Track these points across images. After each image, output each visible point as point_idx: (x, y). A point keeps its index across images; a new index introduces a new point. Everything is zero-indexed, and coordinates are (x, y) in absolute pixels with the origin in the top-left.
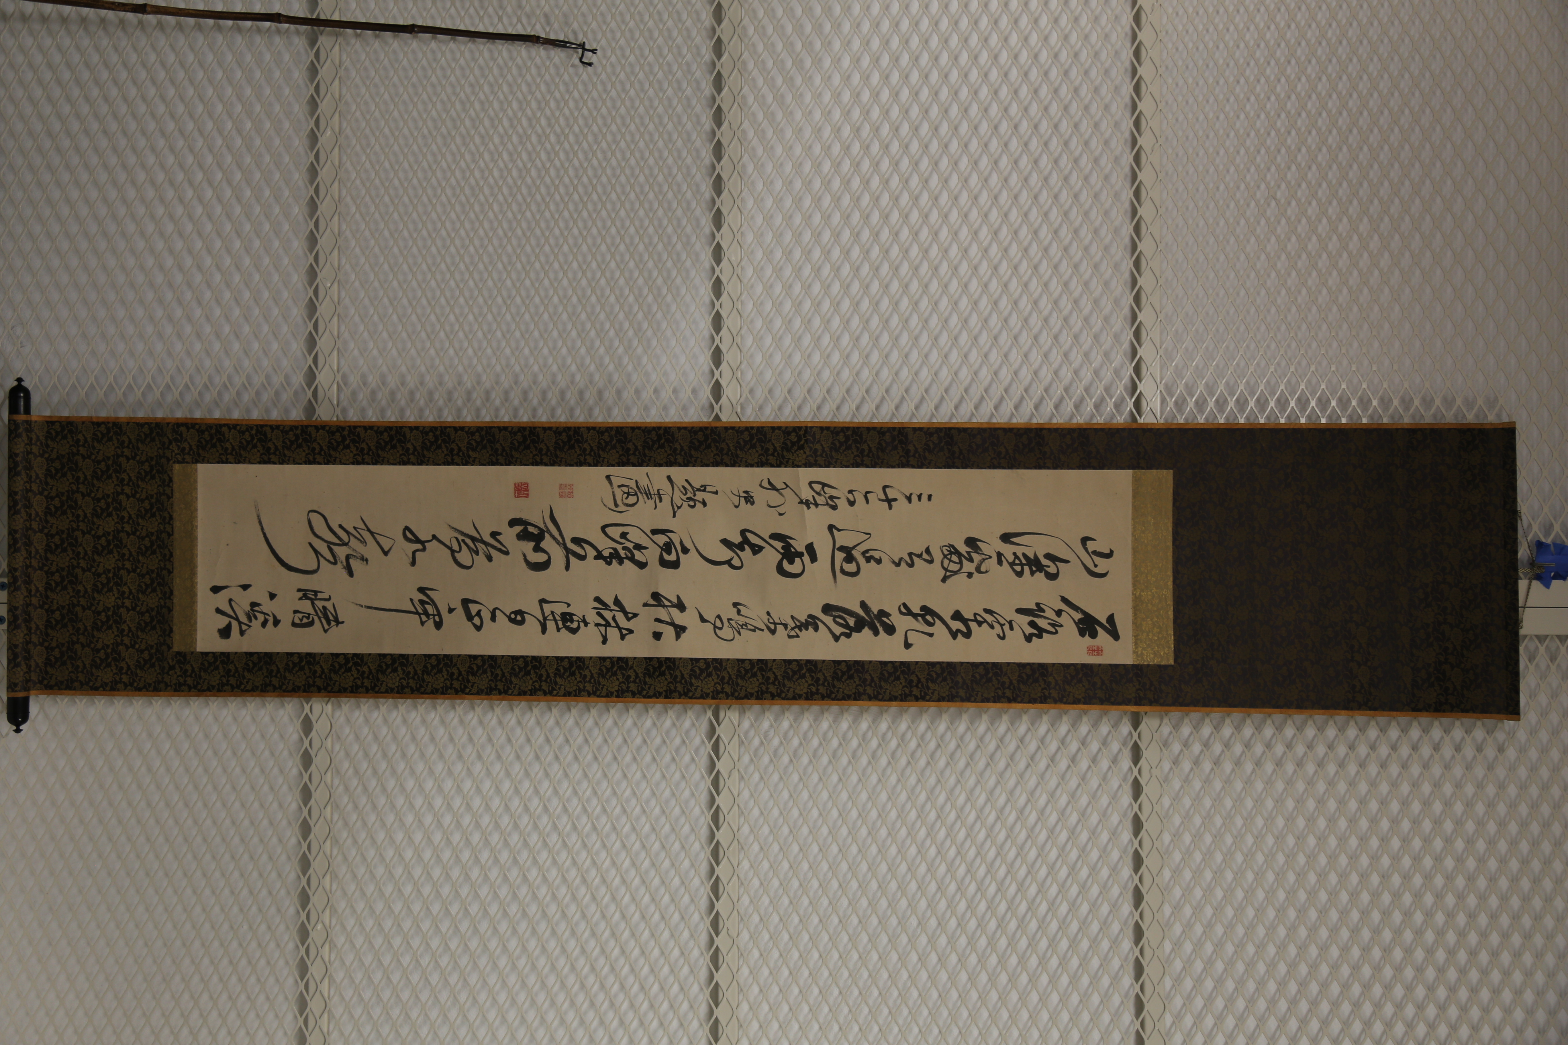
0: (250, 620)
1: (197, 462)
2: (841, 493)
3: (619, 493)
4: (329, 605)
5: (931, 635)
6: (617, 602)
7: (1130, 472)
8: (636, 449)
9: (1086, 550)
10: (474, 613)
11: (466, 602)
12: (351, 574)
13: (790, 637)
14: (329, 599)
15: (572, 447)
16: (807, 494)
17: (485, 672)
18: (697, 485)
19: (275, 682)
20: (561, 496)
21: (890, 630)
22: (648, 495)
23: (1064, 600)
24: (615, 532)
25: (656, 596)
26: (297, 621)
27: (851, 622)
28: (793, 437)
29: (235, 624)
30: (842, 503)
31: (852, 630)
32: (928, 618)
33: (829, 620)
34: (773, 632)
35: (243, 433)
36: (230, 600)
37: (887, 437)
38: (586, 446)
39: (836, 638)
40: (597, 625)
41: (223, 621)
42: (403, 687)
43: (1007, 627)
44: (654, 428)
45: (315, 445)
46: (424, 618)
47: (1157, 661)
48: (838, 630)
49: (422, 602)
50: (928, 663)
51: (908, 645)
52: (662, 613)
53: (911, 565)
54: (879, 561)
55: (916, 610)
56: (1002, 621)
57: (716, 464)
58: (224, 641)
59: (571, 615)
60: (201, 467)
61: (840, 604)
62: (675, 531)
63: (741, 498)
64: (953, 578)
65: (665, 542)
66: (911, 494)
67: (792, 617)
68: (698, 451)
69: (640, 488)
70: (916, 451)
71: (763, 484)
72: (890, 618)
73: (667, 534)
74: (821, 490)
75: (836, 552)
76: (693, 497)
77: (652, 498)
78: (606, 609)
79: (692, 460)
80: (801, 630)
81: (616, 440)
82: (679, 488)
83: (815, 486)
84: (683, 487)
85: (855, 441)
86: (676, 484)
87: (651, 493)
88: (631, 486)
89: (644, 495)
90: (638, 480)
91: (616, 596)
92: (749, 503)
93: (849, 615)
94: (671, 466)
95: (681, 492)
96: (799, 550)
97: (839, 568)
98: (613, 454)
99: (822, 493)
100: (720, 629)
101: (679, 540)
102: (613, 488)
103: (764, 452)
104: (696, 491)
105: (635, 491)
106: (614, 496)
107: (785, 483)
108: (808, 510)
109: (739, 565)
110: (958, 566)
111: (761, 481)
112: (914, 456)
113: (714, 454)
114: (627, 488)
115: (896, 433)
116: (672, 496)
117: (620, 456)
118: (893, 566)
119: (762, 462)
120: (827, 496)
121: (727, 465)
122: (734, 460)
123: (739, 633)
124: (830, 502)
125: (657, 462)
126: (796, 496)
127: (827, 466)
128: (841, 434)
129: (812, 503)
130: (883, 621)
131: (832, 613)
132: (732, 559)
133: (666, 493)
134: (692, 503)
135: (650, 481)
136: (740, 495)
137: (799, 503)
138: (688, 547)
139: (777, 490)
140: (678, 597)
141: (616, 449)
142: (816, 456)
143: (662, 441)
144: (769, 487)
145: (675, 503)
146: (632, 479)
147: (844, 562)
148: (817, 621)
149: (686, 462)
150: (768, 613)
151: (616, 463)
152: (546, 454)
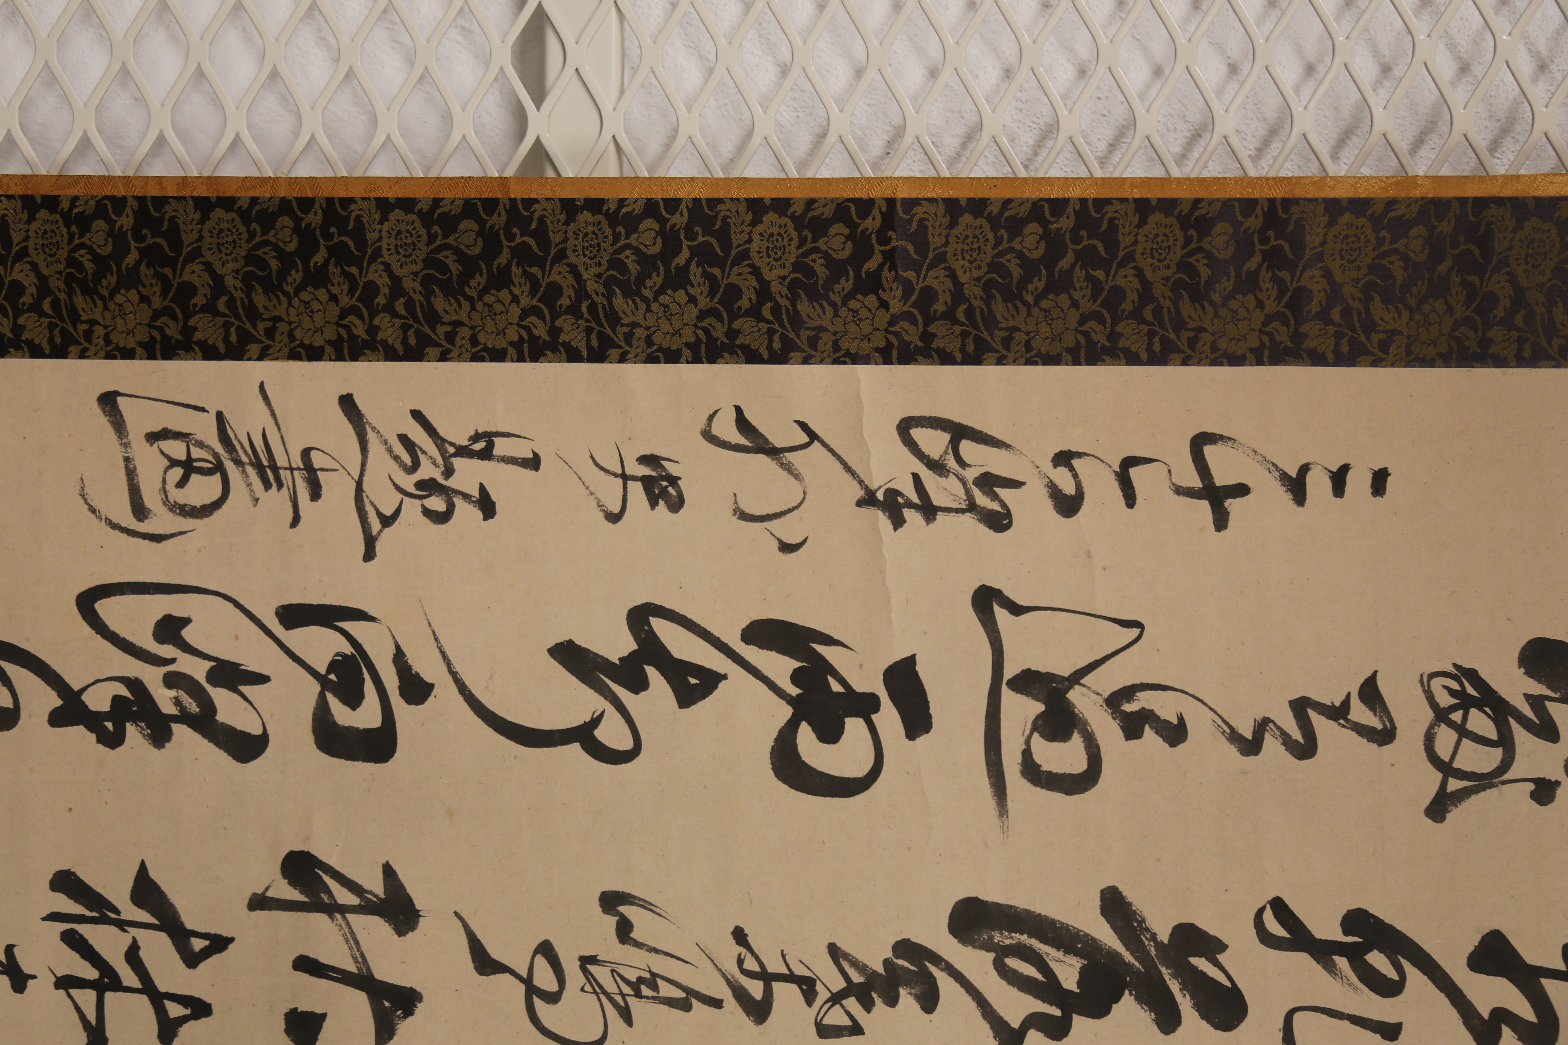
2: (1028, 463)
3: (150, 464)
5: (1391, 1031)
6: (146, 889)
8: (218, 285)
13: (825, 1031)
16: (891, 468)
18: (457, 432)
21: (1226, 1008)
22: (268, 472)
24: (137, 617)
25: (301, 867)
27: (1069, 972)
28: (837, 241)
30: (1029, 505)
31: (1073, 1005)
32: (1376, 959)
33: (977, 963)
34: (759, 1011)
37: (1220, 239)
38: (20, 273)
39: (1011, 1039)
40: (67, 982)
44: (285, 204)
48: (1016, 1006)
52: (325, 937)
53: (1306, 749)
54: (1176, 732)
55: (1327, 928)
57: (531, 350)
61: (1022, 900)
62: (372, 613)
63: (630, 484)
64: (1474, 800)
65: (337, 654)
66: (1304, 469)
67: (834, 951)
68: (459, 297)
69: (235, 442)
70: (1334, 294)
71: (715, 431)
72: (1220, 957)
73: (341, 624)
74: (946, 452)
75: (1007, 696)
76: (441, 480)
77: (280, 485)
78: (103, 920)
79: (436, 334)
80: (868, 1006)
81: (139, 249)
82: (386, 442)
83: (924, 437)
84: (404, 439)
85: (1087, 258)
86: (373, 429)
87: (279, 464)
88: (199, 437)
89: (250, 470)
90: (226, 414)
91: (143, 869)
92: (661, 503)
93: (1057, 944)
94: (354, 358)
95: (396, 458)
96: (860, 686)
97: (1019, 758)
98: (128, 308)
99: (952, 463)
100: (553, 998)
101: (393, 650)
102: (126, 445)
103: (720, 302)
104: (455, 455)
105: (216, 455)
106: (131, 474)
107: (804, 426)
108: (895, 529)
109: (625, 743)
110: (1497, 754)
111: (711, 418)
112: (1324, 316)
113: (523, 310)
114: (185, 444)
115: (1254, 223)
116: (362, 474)
117: (156, 315)
118: (1232, 751)
119: (711, 341)
120: (971, 474)
121: (574, 356)
122: (601, 336)
123: (626, 1016)
124: (982, 500)
125: (301, 340)
126: (847, 477)
127: (973, 359)
128: (1034, 228)
129: (910, 505)
130: (1195, 968)
131: (991, 938)
132: (596, 721)
133: (336, 466)
134: (437, 504)
135: (273, 414)
136: (628, 472)
137: (860, 503)
138: (428, 678)
139: (774, 452)
140: (388, 871)
141: (140, 288)
142: (929, 320)
143: (319, 258)
144: (743, 441)
145: (372, 503)
146: (203, 410)
147: (1036, 735)
148: (932, 969)
149: (412, 341)
150: (740, 936)
151: (141, 344)
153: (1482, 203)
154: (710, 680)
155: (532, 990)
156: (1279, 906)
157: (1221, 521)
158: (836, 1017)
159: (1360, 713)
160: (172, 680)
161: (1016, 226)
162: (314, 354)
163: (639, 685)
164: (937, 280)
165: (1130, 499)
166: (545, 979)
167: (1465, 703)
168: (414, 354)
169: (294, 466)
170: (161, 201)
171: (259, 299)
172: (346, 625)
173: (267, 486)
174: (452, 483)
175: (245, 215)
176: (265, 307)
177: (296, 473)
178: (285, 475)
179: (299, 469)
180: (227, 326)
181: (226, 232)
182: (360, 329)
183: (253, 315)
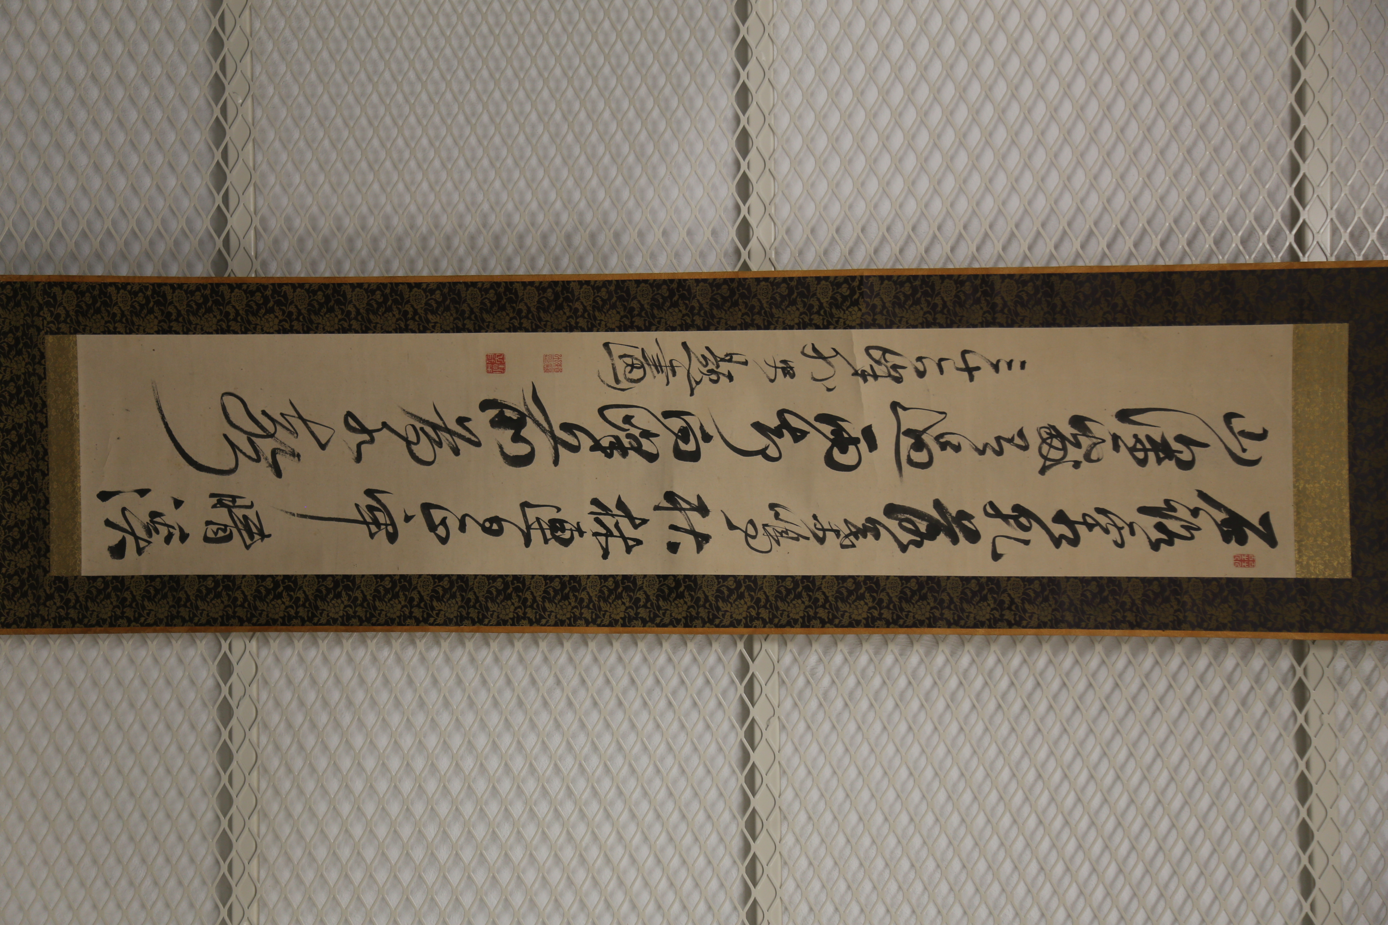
0: (150, 535)
1: (76, 332)
2: (908, 361)
3: (620, 366)
4: (251, 514)
5: (1026, 542)
6: (620, 505)
7: (1290, 327)
8: (642, 308)
9: (1231, 429)
10: (437, 521)
11: (427, 508)
12: (278, 473)
13: (843, 546)
14: (251, 506)
15: (560, 307)
16: (863, 363)
17: (453, 596)
18: (720, 354)
19: (184, 613)
20: (546, 370)
21: (974, 536)
22: (658, 368)
23: (1203, 495)
24: (616, 416)
25: (670, 496)
26: (210, 535)
27: (923, 526)
28: (845, 290)
29: (130, 540)
30: (909, 374)
31: (924, 537)
32: (1023, 520)
33: (893, 524)
34: (821, 541)
35: (136, 294)
36: (124, 510)
37: (967, 287)
38: (577, 305)
39: (904, 548)
40: (596, 534)
41: (114, 537)
42: (349, 618)
43: (1126, 532)
44: (665, 282)
45: (229, 309)
46: (374, 528)
47: (1328, 574)
48: (905, 537)
49: (370, 508)
50: (1023, 579)
51: (996, 556)
52: (679, 519)
53: (1000, 453)
54: (957, 448)
55: (1007, 510)
56: (1120, 524)
57: (745, 326)
58: (117, 562)
59: (562, 522)
60: (81, 339)
61: (907, 504)
62: (693, 413)
63: (777, 370)
64: (1054, 468)
65: (681, 427)
66: (998, 361)
67: (846, 521)
68: (722, 310)
69: (648, 358)
70: (1005, 305)
71: (805, 352)
72: (972, 521)
73: (682, 417)
74: (881, 358)
75: (902, 437)
76: (715, 369)
77: (662, 372)
78: (607, 514)
79: (714, 322)
80: (857, 538)
81: (616, 297)
82: (697, 357)
83: (874, 353)
84: (703, 356)
85: (925, 294)
86: (693, 353)
87: (662, 365)
88: (636, 357)
89: (653, 367)
90: (645, 349)
91: (619, 498)
92: (788, 376)
93: (919, 518)
94: (687, 330)
95: (701, 362)
96: (853, 435)
97: (906, 458)
98: (613, 315)
99: (883, 361)
100: (754, 537)
101: (700, 425)
102: (612, 360)
103: (807, 310)
104: (720, 361)
105: (641, 362)
106: (614, 369)
107: (834, 350)
108: (865, 383)
109: (777, 455)
110: (1062, 453)
111: (804, 347)
112: (1002, 311)
113: (742, 313)
114: (631, 359)
115: (978, 282)
116: (689, 368)
117: (622, 317)
118: (976, 454)
119: (804, 322)
120: (889, 365)
121: (759, 328)
122: (768, 321)
123: (778, 543)
124: (893, 373)
125: (669, 325)
126: (849, 366)
127: (889, 326)
128: (907, 285)
129: (870, 375)
130: (964, 525)
131: (897, 516)
132: (767, 448)
133: (681, 365)
134: (714, 377)
135: (660, 349)
136: (777, 366)
137: (853, 375)
138: (711, 434)
139: (824, 358)
140: (699, 497)
141: (617, 309)
142: (875, 314)
143: (676, 298)
144: (814, 355)
145: (693, 377)
146: (637, 348)
147: (912, 450)
148: (878, 526)
149: (706, 324)
150: (815, 517)
151: (617, 327)
152: (527, 317)
153: (1050, 275)
154: (804, 434)
155: (747, 535)
156: (991, 504)
157: (971, 379)
158: (847, 542)
159: (1018, 441)
160: (628, 436)
161: (902, 284)
162: (673, 329)
163: (781, 435)
164: (877, 301)
165: (941, 371)
166: (751, 531)
167: (1051, 436)
168: (706, 328)
169: (667, 365)
170: (623, 282)
171: (656, 312)
172: (684, 417)
173: (658, 372)
174: (719, 370)
175: (651, 285)
176: (657, 314)
177: (668, 368)
178: (664, 368)
179: (669, 366)
180: (645, 320)
181: (645, 291)
182: (689, 321)
183: (654, 317)
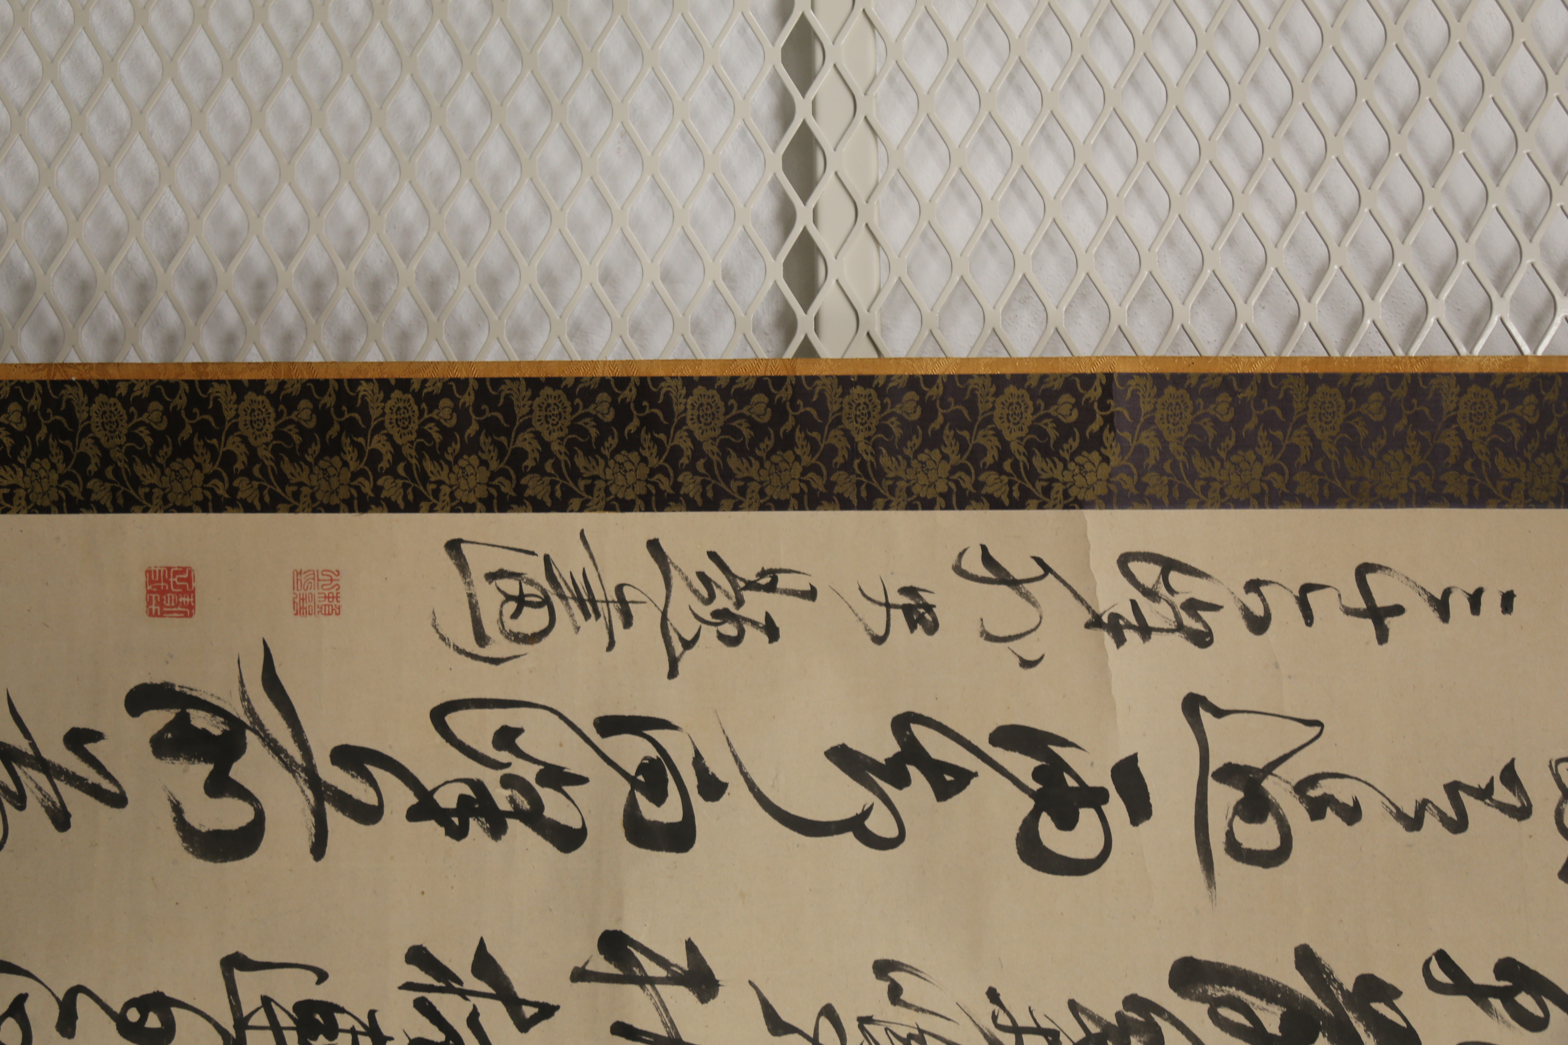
2: (1224, 590)
3: (489, 599)
6: (483, 963)
8: (546, 451)
10: (3, 1005)
15: (333, 449)
16: (1113, 594)
18: (747, 571)
20: (300, 610)
21: (1402, 1043)
22: (587, 603)
24: (476, 728)
25: (615, 943)
27: (1273, 1020)
28: (1065, 409)
30: (1227, 625)
32: (1525, 1000)
33: (1194, 1014)
37: (1374, 406)
38: (378, 443)
44: (604, 383)
52: (637, 1002)
53: (1459, 825)
54: (1352, 814)
55: (1482, 973)
57: (810, 500)
59: (330, 1009)
61: (1230, 958)
62: (675, 722)
63: (893, 611)
65: (645, 758)
66: (1447, 592)
67: (1073, 1006)
68: (751, 458)
69: (560, 580)
70: (1466, 450)
71: (965, 566)
72: (1396, 1002)
73: (648, 732)
74: (1158, 582)
75: (1213, 786)
76: (733, 609)
77: (598, 615)
78: (449, 990)
79: (730, 488)
81: (479, 422)
82: (686, 579)
83: (1140, 570)
84: (702, 576)
85: (1268, 421)
86: (676, 567)
87: (597, 597)
88: (530, 575)
89: (573, 604)
90: (552, 557)
91: (482, 946)
92: (919, 627)
93: (1261, 995)
94: (661, 509)
95: (695, 592)
96: (1091, 781)
97: (1223, 838)
98: (470, 470)
99: (1162, 591)
101: (692, 754)
102: (469, 584)
103: (968, 459)
104: (745, 589)
105: (544, 591)
106: (474, 608)
107: (1039, 561)
108: (1118, 647)
109: (889, 831)
111: (961, 555)
112: (1458, 467)
113: (804, 468)
114: (517, 583)
115: (1400, 393)
116: (666, 606)
117: (493, 476)
118: (1399, 827)
119: (961, 491)
120: (1178, 600)
121: (845, 505)
122: (869, 488)
124: (1188, 621)
125: (616, 495)
126: (1077, 603)
127: (1178, 503)
128: (1224, 398)
129: (1130, 626)
130: (1375, 1013)
131: (1205, 991)
132: (866, 813)
133: (644, 599)
134: (730, 629)
135: (592, 556)
136: (891, 601)
137: (1088, 626)
138: (722, 778)
139: (1014, 583)
140: (691, 948)
141: (480, 454)
142: (1142, 471)
143: (632, 427)
144: (988, 574)
145: (675, 630)
146: (532, 553)
147: (1237, 818)
148: (1157, 1019)
149: (710, 494)
150: (994, 996)
151: (481, 500)
152: (247, 472)
154: (964, 777)
156: (1442, 957)
157: (1382, 636)
159: (1503, 793)
160: (508, 782)
161: (1210, 396)
162: (626, 506)
163: (901, 782)
164: (1147, 439)
165: (1308, 619)
166: (827, 1037)
168: (711, 505)
169: (609, 599)
170: (497, 382)
171: (581, 461)
172: (654, 733)
173: (587, 616)
174: (742, 612)
175: (570, 393)
176: (586, 468)
177: (611, 605)
178: (602, 607)
179: (613, 602)
180: (553, 484)
181: (553, 406)
182: (666, 485)
183: (575, 474)
